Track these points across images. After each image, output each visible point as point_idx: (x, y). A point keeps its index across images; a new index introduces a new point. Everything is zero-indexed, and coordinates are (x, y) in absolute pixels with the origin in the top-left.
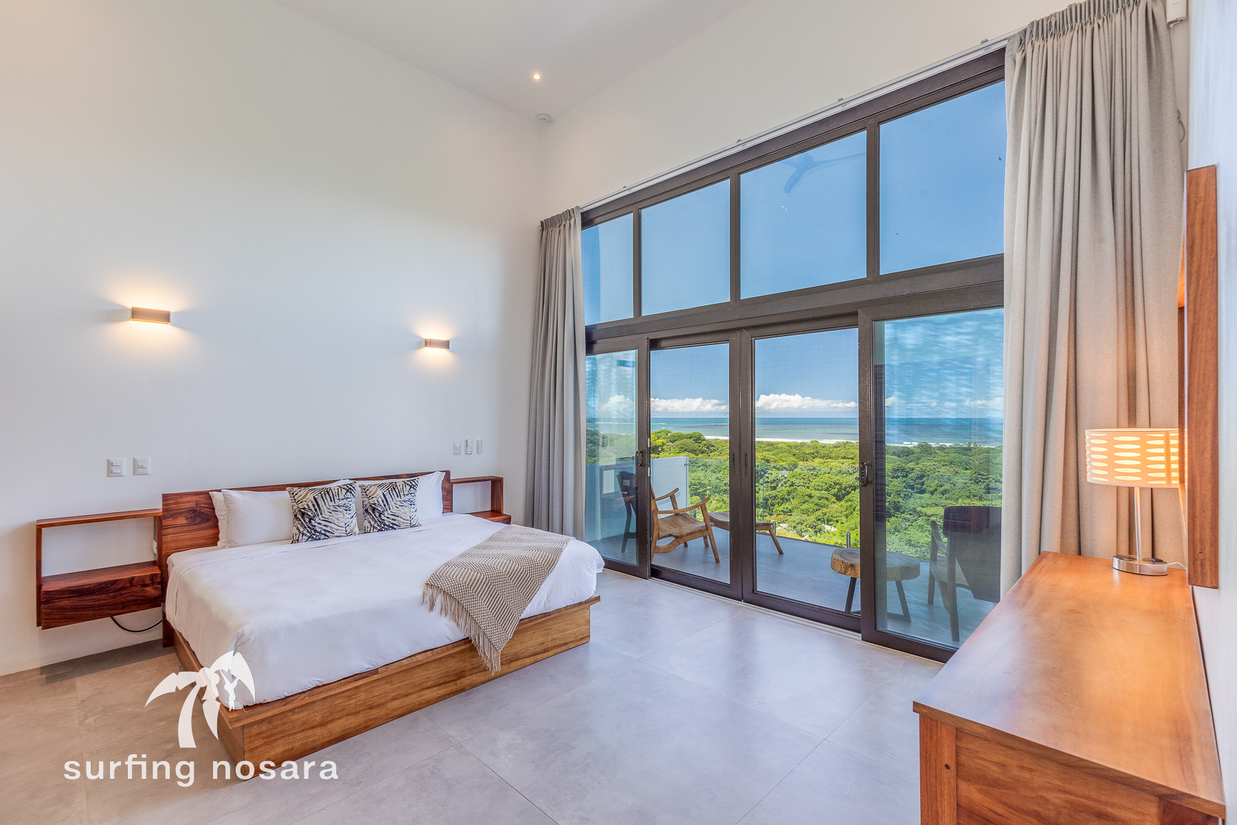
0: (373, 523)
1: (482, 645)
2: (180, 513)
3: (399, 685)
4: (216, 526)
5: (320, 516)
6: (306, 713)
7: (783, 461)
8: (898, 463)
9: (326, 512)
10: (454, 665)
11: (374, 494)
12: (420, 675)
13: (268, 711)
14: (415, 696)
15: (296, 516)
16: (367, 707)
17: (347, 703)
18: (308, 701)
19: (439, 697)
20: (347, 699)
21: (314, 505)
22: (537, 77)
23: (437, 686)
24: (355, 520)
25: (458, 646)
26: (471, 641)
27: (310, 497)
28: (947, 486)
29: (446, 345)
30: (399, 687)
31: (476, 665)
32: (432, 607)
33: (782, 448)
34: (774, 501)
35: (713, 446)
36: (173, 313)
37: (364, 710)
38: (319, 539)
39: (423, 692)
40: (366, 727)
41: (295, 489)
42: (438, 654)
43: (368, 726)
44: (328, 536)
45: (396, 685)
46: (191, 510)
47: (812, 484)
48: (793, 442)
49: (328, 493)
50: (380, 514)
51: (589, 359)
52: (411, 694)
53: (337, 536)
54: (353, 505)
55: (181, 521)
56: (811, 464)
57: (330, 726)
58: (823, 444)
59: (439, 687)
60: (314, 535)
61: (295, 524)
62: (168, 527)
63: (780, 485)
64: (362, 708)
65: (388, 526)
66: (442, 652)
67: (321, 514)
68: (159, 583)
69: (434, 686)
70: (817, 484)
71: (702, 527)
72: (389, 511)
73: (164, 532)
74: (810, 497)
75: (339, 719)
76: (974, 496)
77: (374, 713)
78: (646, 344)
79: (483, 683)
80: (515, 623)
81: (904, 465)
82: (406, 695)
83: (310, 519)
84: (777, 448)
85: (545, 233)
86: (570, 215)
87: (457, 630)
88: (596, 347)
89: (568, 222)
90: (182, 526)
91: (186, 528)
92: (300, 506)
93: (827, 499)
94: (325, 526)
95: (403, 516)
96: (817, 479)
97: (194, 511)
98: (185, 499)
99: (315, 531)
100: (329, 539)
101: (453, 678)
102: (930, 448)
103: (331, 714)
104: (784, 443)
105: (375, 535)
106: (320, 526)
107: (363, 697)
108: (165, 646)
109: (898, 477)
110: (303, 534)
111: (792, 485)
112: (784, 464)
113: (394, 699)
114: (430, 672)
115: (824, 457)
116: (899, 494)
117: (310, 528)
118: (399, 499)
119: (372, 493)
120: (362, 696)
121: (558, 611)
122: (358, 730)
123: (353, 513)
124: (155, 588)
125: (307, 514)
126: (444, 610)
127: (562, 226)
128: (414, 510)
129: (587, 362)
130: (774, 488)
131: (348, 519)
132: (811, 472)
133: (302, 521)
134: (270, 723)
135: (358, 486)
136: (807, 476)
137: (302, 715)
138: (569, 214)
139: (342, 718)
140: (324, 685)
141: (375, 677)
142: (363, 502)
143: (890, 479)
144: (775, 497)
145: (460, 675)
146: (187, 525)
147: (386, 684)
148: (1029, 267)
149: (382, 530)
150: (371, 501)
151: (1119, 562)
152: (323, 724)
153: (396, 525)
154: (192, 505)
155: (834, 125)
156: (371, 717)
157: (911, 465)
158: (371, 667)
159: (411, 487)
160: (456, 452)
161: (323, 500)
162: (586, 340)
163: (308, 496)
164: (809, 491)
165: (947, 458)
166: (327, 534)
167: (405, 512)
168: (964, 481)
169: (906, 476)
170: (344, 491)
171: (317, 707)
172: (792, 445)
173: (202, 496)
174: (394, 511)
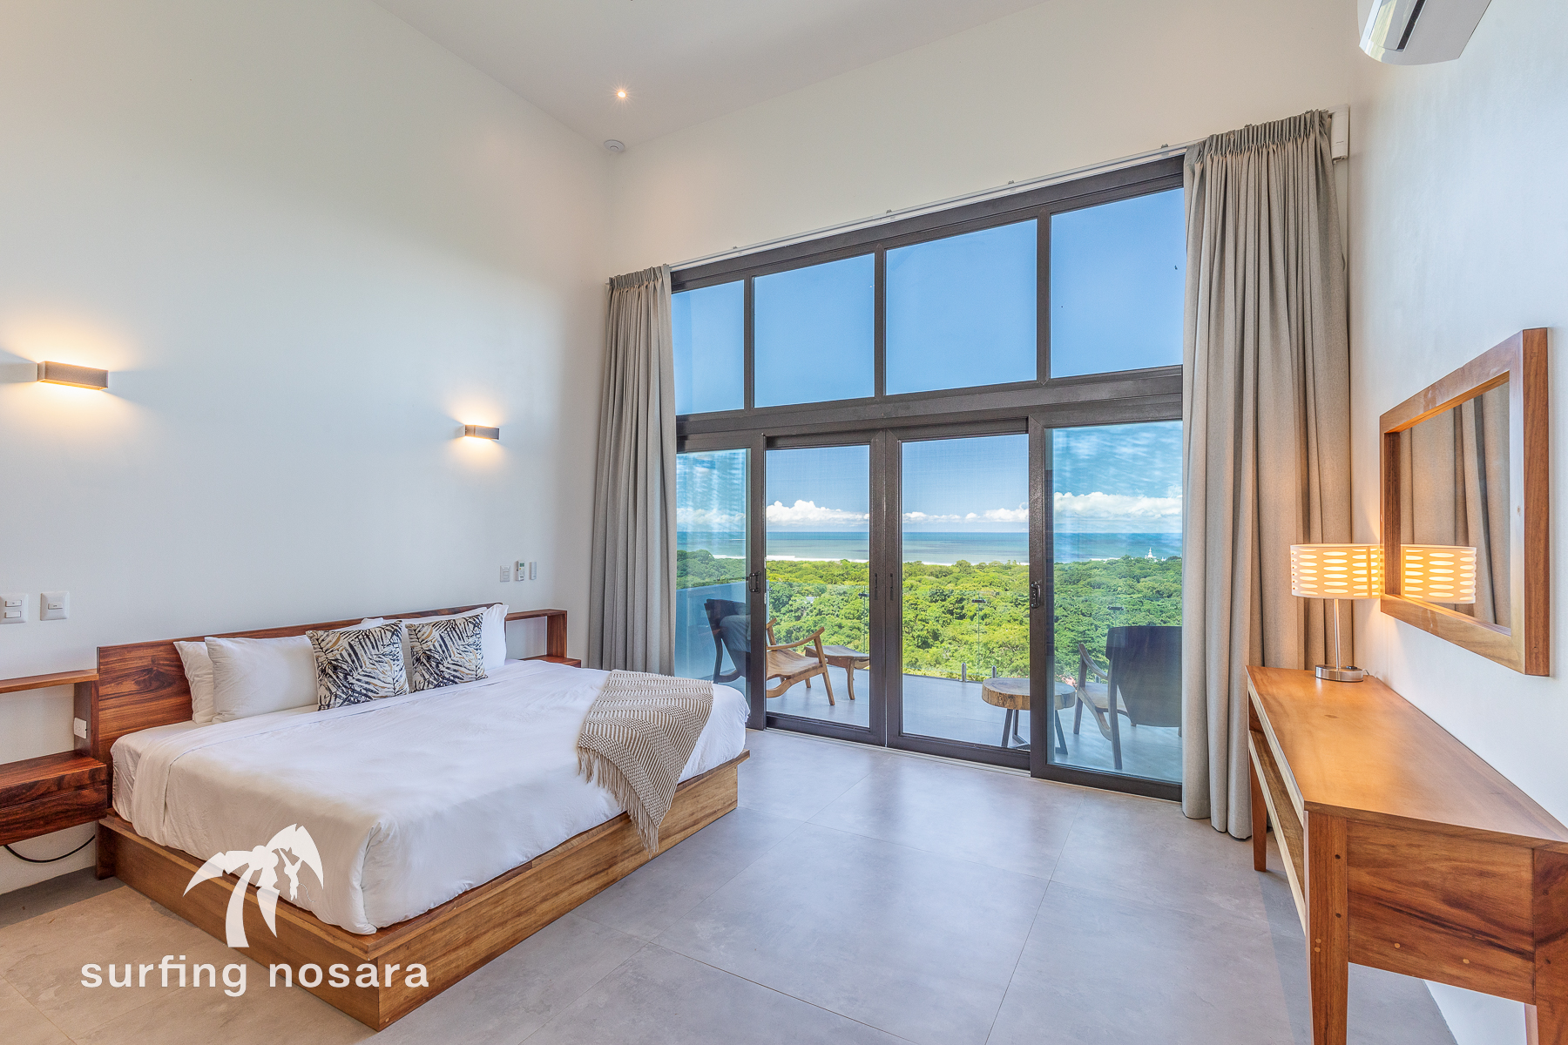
0: (427, 676)
1: (641, 819)
2: (127, 676)
3: (548, 881)
4: (186, 691)
5: (360, 670)
6: (449, 930)
7: (809, 585)
8: (935, 585)
9: (367, 663)
10: (605, 849)
11: (428, 636)
12: (572, 866)
13: (412, 930)
14: (565, 894)
15: (323, 671)
16: (515, 914)
17: (493, 912)
18: (456, 913)
19: (590, 893)
20: (493, 906)
21: (350, 655)
22: (622, 94)
23: (588, 878)
24: (404, 673)
25: (614, 825)
26: (629, 816)
27: (344, 643)
28: (987, 610)
29: (494, 434)
30: (549, 884)
31: (628, 848)
32: (590, 775)
33: (806, 568)
34: (798, 634)
35: (724, 567)
36: (113, 373)
37: (513, 918)
38: (359, 701)
39: (574, 888)
40: (514, 941)
41: (320, 633)
42: (593, 836)
43: (516, 940)
44: (370, 698)
45: (546, 883)
46: (144, 671)
47: (842, 612)
48: (820, 562)
49: (368, 637)
50: (438, 664)
51: (680, 458)
52: (562, 891)
53: (382, 697)
54: (401, 653)
55: (129, 686)
56: (841, 587)
57: (475, 944)
58: (854, 563)
59: (590, 880)
60: (353, 697)
61: (323, 682)
62: (108, 697)
63: (805, 614)
64: (509, 917)
65: (448, 679)
66: (598, 833)
67: (361, 667)
68: (103, 782)
69: (585, 879)
70: (848, 611)
71: (815, 663)
72: (449, 659)
73: (102, 704)
74: (840, 627)
75: (485, 933)
76: (1015, 620)
77: (524, 921)
78: (762, 442)
79: (635, 869)
80: (673, 789)
81: (942, 587)
82: (557, 894)
83: (346, 675)
84: (800, 569)
85: (616, 294)
86: (655, 274)
87: (614, 802)
88: (688, 444)
89: (652, 284)
90: (130, 694)
91: (137, 698)
92: (330, 656)
93: (859, 629)
94: (367, 683)
95: (467, 665)
96: (849, 606)
97: (149, 671)
98: (134, 654)
99: (353, 691)
100: (372, 702)
101: (605, 867)
102: (969, 567)
103: (476, 927)
104: (810, 563)
105: (430, 693)
106: (360, 684)
107: (511, 902)
108: (101, 878)
109: (936, 601)
110: (336, 696)
111: (820, 613)
112: (809, 588)
113: (544, 900)
114: (581, 861)
115: (855, 579)
116: (938, 621)
117: (345, 687)
118: (460, 643)
119: (425, 635)
120: (510, 900)
121: (711, 771)
122: (505, 946)
123: (401, 663)
124: (97, 790)
125: (341, 668)
126: (602, 781)
127: (643, 288)
128: (480, 657)
129: (678, 461)
130: (798, 618)
131: (394, 672)
132: (841, 597)
133: (335, 677)
134: (408, 948)
135: (404, 626)
136: (836, 603)
137: (444, 933)
138: (653, 273)
139: (488, 931)
140: (473, 890)
141: (529, 873)
142: (412, 648)
143: (928, 603)
144: (799, 629)
145: (612, 863)
146: (138, 693)
147: (535, 882)
148: (1211, 382)
149: (439, 686)
150: (424, 646)
151: (1322, 671)
152: (468, 942)
153: (458, 678)
154: (146, 662)
155: (1002, 209)
156: (520, 927)
157: (950, 587)
158: (525, 860)
159: (475, 626)
160: (504, 578)
161: (363, 647)
162: (677, 434)
163: (338, 643)
164: (838, 621)
165: (986, 578)
166: (370, 694)
167: (470, 660)
168: (1004, 604)
169: (945, 600)
170: (389, 634)
171: (461, 921)
172: (819, 564)
173: (162, 648)
174: (456, 659)
